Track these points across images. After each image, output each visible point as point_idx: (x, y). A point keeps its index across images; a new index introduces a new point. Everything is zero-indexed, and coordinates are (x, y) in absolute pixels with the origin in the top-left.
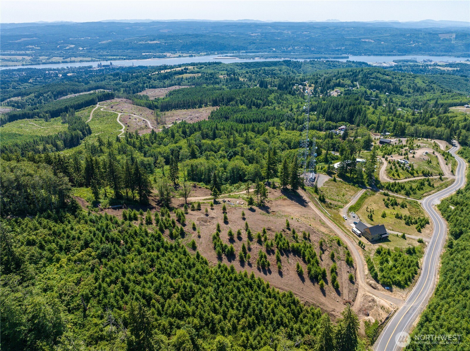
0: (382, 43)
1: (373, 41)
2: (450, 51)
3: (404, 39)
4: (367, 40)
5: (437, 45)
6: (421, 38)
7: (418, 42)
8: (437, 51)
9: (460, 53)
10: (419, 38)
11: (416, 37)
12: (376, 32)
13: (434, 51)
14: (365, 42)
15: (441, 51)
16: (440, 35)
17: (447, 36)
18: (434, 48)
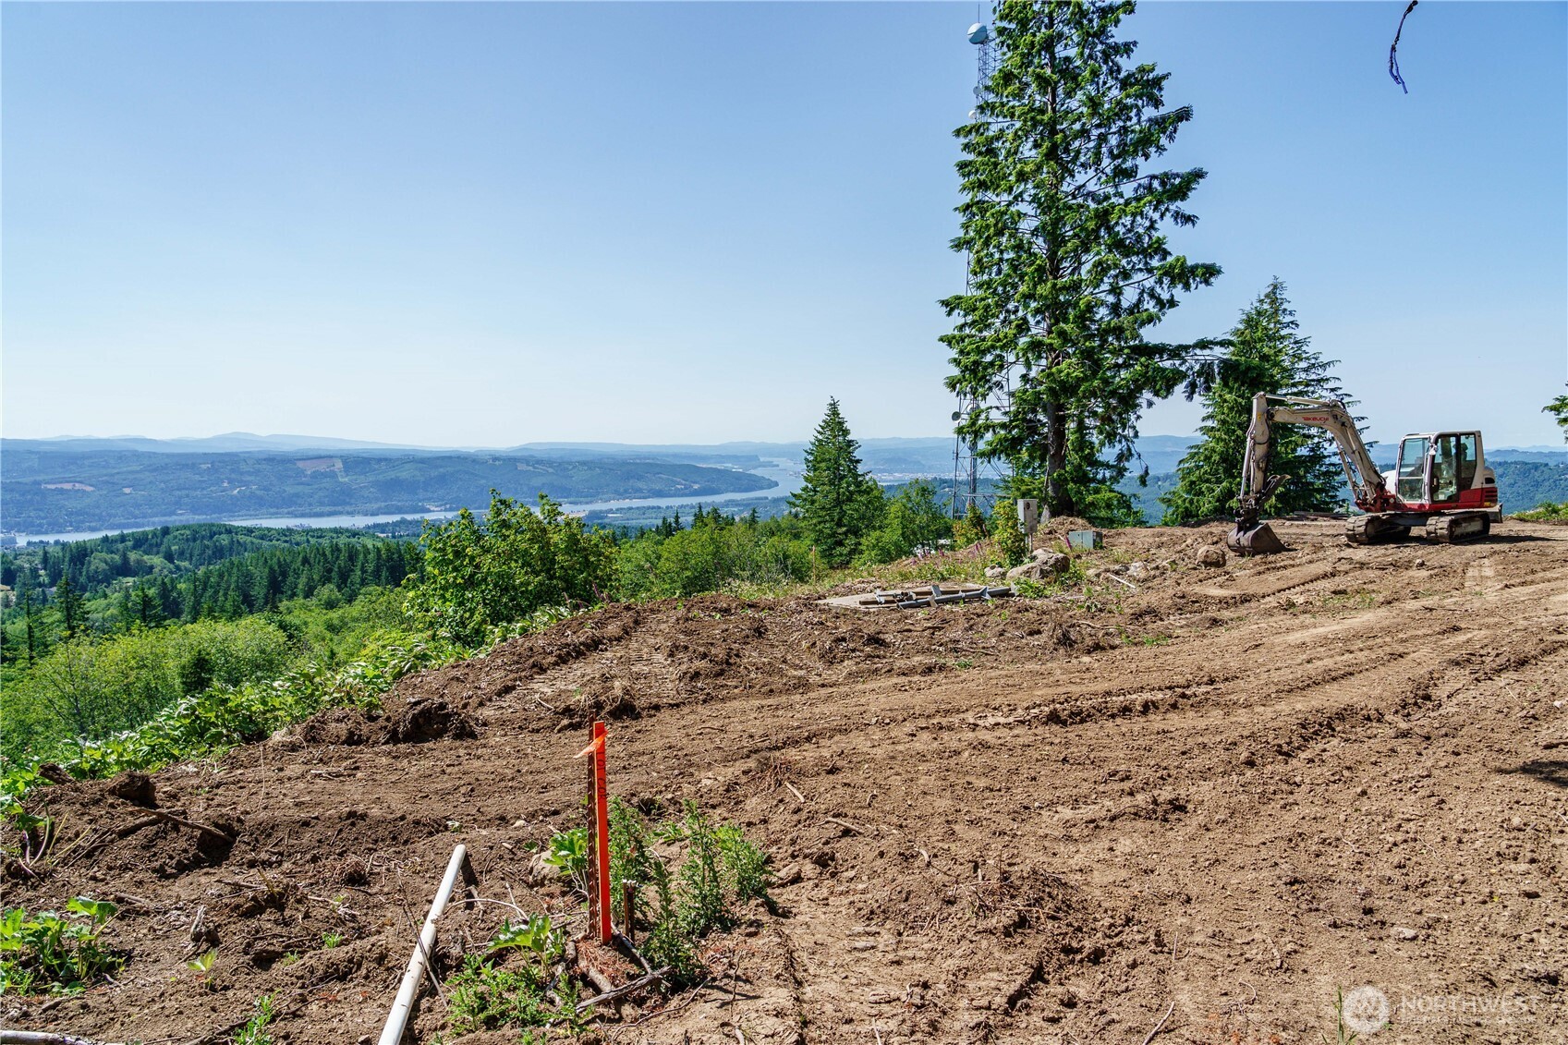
0: (127, 490)
1: (89, 489)
2: (344, 503)
3: (197, 477)
4: (67, 486)
5: (307, 490)
6: (249, 473)
7: (246, 484)
8: (310, 505)
9: (375, 506)
10: (242, 474)
11: (233, 471)
12: (86, 462)
13: (300, 505)
14: (62, 491)
15: (322, 504)
16: (300, 464)
17: (322, 467)
18: (297, 495)
